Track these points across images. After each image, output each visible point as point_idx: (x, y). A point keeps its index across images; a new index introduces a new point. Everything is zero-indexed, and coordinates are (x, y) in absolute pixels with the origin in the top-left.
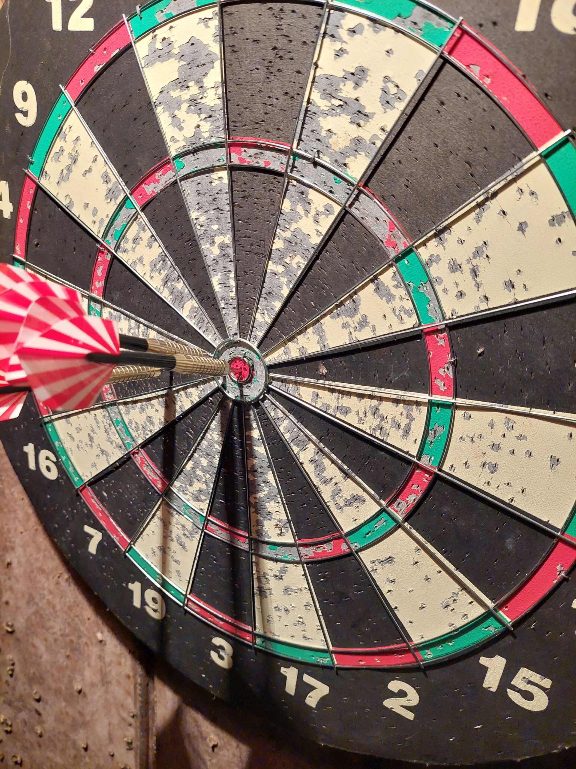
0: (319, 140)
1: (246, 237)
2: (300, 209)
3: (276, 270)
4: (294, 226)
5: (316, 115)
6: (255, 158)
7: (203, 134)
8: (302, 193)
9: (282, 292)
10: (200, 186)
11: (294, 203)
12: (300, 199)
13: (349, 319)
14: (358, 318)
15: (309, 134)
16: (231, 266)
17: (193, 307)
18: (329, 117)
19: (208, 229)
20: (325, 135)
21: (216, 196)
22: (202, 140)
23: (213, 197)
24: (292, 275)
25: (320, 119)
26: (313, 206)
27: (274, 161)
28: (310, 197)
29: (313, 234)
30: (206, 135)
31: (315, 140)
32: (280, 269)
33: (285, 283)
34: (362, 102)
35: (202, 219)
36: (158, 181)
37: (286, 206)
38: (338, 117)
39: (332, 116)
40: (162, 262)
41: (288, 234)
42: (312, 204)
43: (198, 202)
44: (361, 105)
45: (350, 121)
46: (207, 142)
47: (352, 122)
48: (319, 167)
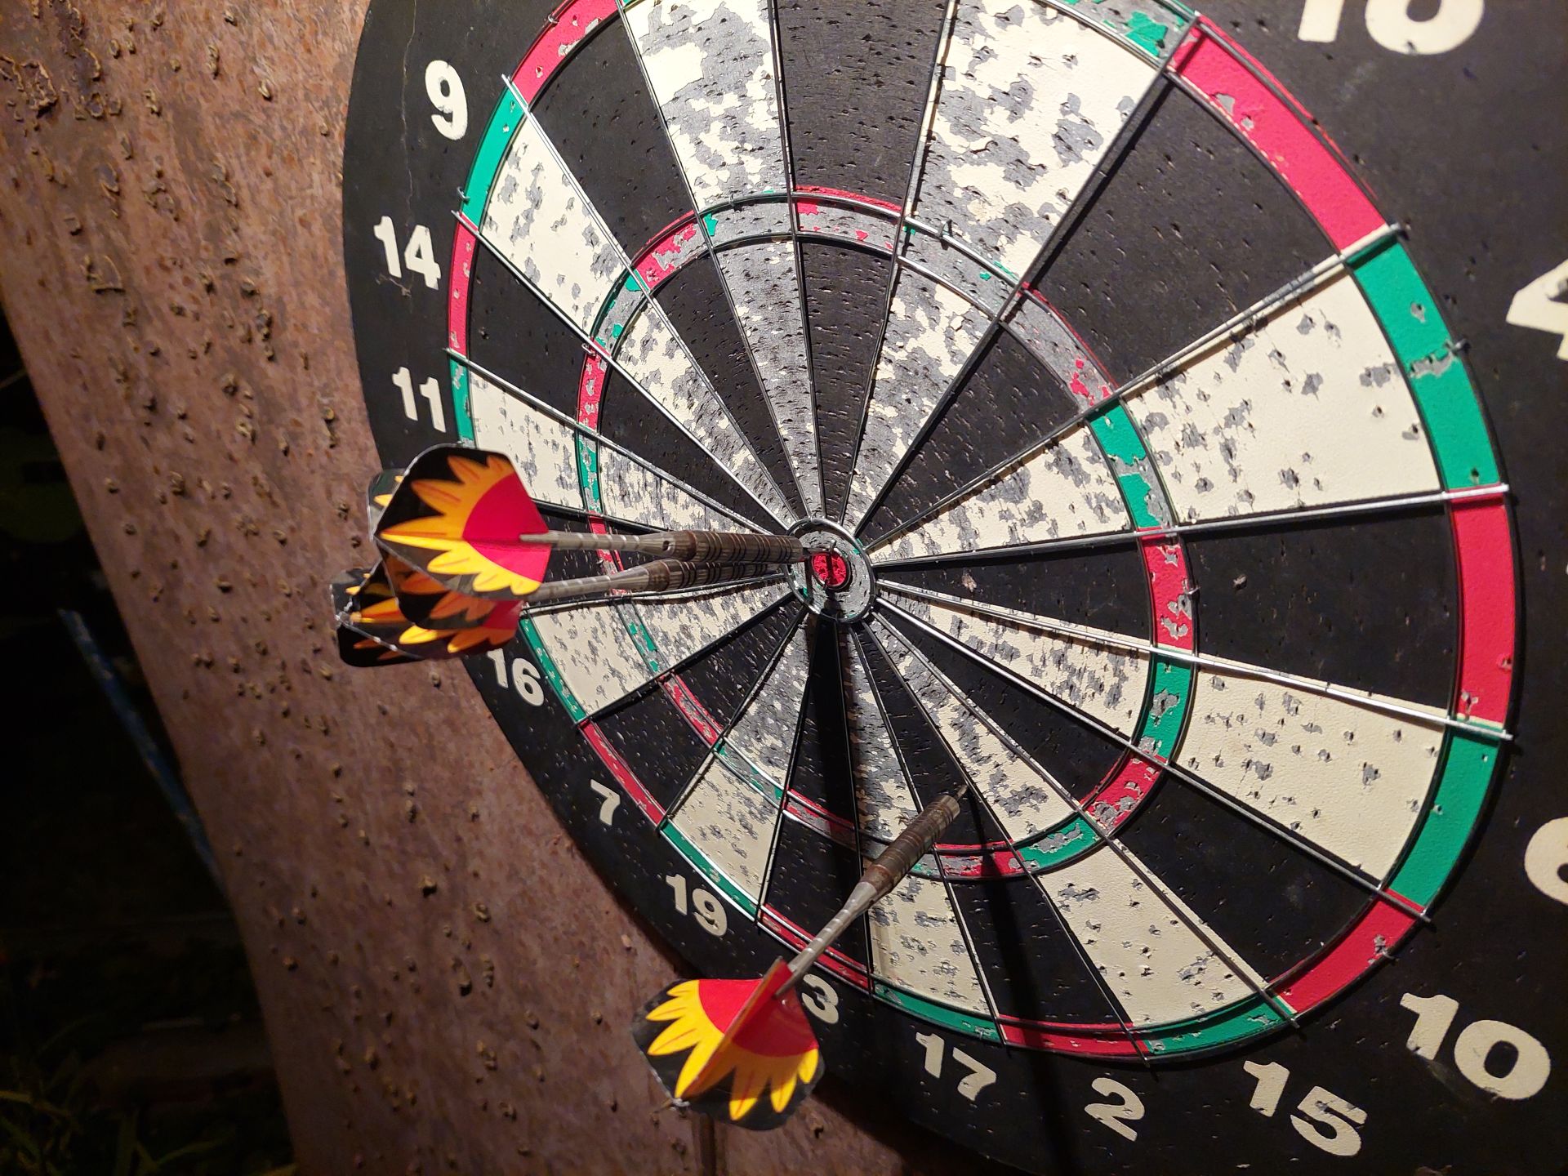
0: (950, 203)
1: (829, 354)
2: (921, 315)
3: (884, 413)
4: (912, 344)
5: (945, 161)
6: (841, 224)
7: (750, 177)
8: (924, 290)
9: (894, 449)
10: (749, 263)
11: (911, 306)
12: (921, 298)
13: (1011, 506)
14: (1026, 505)
15: (933, 191)
16: (807, 401)
17: (746, 460)
18: (967, 165)
19: (766, 336)
20: (960, 196)
21: (778, 283)
22: (749, 187)
23: (772, 283)
24: (911, 424)
25: (952, 168)
26: (944, 313)
27: (874, 233)
28: (937, 297)
29: (946, 358)
30: (756, 179)
31: (944, 203)
32: (890, 412)
33: (900, 435)
34: (1023, 144)
35: (757, 318)
36: (678, 249)
37: (898, 306)
38: (982, 166)
39: (972, 163)
40: (691, 382)
41: (901, 356)
42: (941, 310)
43: (747, 290)
44: (1021, 151)
45: (1003, 175)
46: (757, 193)
47: (1006, 178)
48: (950, 248)
